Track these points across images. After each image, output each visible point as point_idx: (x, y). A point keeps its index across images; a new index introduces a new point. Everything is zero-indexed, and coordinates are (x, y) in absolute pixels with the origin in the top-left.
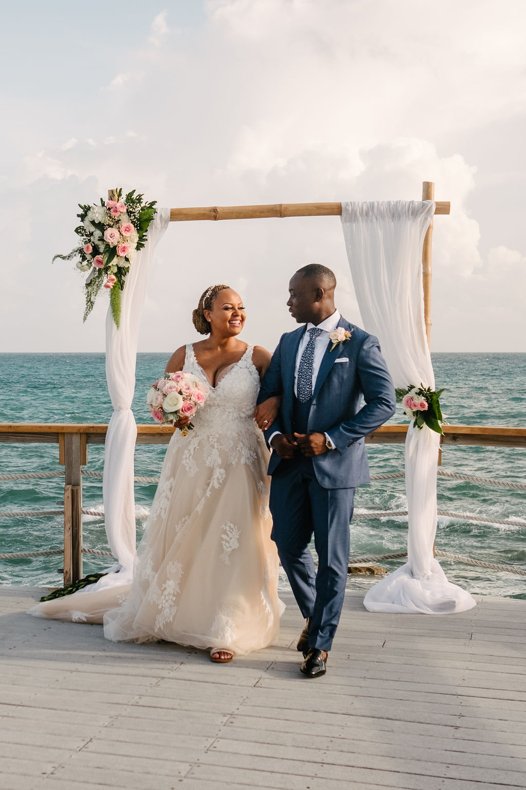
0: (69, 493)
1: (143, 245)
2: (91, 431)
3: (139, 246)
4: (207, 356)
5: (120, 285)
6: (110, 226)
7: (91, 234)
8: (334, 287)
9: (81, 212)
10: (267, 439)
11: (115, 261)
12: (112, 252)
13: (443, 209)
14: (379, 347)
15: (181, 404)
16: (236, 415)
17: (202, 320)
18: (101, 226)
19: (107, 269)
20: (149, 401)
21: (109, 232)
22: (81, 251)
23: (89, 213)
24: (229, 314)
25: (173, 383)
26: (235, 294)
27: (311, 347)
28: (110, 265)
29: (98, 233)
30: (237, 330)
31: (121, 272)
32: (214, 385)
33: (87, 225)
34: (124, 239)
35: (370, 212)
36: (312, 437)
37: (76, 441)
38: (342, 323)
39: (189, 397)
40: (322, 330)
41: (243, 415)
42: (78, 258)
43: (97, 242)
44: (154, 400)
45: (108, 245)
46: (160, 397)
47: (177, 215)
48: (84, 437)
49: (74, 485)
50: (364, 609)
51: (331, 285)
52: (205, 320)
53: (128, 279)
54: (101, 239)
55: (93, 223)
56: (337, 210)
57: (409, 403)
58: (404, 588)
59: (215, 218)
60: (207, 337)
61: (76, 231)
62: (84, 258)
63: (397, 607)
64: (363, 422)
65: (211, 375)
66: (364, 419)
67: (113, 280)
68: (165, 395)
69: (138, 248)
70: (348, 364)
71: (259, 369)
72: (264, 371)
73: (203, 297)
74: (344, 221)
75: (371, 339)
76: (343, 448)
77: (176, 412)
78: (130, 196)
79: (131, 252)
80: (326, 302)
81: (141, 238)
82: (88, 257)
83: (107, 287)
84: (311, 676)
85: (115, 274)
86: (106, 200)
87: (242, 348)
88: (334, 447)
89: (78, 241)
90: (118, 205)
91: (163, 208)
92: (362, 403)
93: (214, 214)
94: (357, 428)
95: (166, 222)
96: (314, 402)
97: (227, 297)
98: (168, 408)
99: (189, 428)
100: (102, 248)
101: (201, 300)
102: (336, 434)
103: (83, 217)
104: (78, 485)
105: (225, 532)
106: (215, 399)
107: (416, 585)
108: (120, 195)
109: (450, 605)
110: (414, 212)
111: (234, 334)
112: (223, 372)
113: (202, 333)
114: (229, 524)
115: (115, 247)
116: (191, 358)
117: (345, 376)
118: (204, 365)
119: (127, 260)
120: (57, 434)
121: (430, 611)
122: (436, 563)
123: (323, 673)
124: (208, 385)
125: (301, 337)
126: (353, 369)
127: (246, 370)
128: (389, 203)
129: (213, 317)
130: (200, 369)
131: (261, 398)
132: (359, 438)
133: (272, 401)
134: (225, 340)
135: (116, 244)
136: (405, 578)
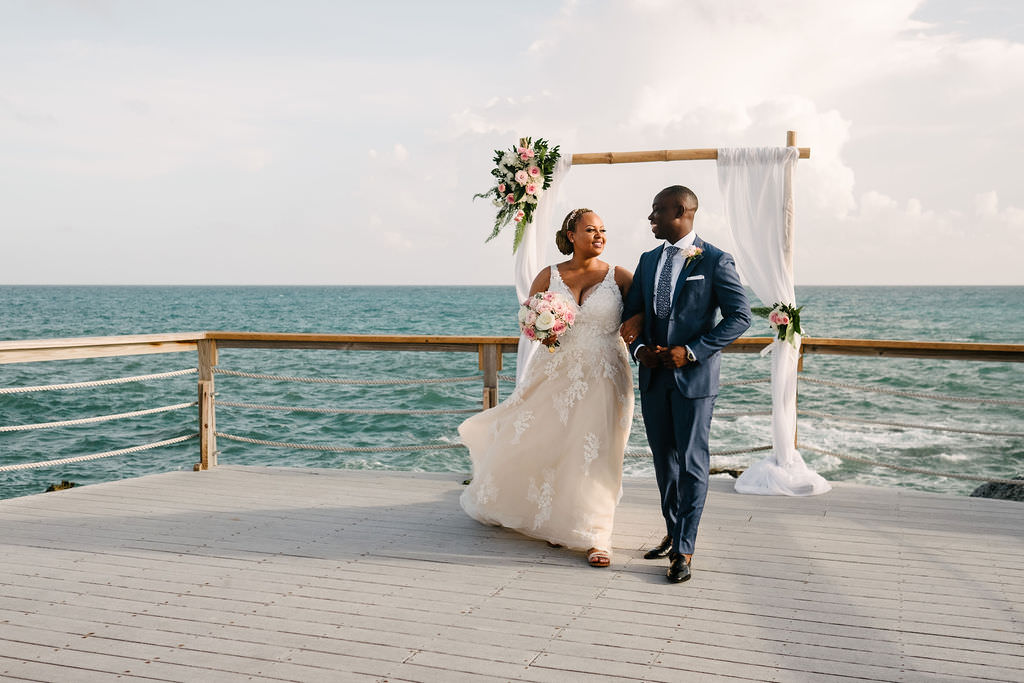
0: (487, 395)
1: (549, 186)
2: (506, 342)
3: (546, 186)
4: (571, 275)
5: (528, 218)
6: (520, 169)
7: (505, 175)
8: (695, 209)
9: (497, 156)
10: (632, 352)
11: (524, 199)
12: (521, 190)
13: (805, 154)
14: (733, 264)
15: (553, 323)
16: (599, 332)
17: (565, 241)
18: (512, 169)
19: (517, 205)
20: (521, 319)
21: (519, 174)
22: (496, 190)
23: (503, 158)
24: (592, 235)
25: (546, 303)
26: (597, 216)
27: (669, 265)
28: (520, 201)
29: (510, 175)
30: (598, 250)
31: (529, 208)
32: (580, 304)
33: (501, 167)
34: (532, 180)
35: (742, 157)
36: (673, 351)
37: (493, 350)
38: (697, 242)
39: (561, 316)
40: (678, 249)
41: (606, 332)
42: (494, 196)
43: (509, 183)
44: (527, 318)
45: (518, 184)
46: (534, 316)
47: (578, 160)
48: (500, 347)
49: (491, 388)
50: (735, 491)
51: (694, 206)
52: (568, 241)
53: (534, 214)
54: (513, 180)
55: (506, 166)
56: (713, 155)
57: (775, 318)
58: (770, 474)
59: (610, 162)
60: (570, 257)
61: (492, 172)
62: (499, 196)
63: (764, 491)
64: (721, 335)
65: (578, 294)
66: (723, 332)
67: (522, 214)
68: (538, 314)
69: (544, 188)
70: (704, 282)
71: (621, 289)
72: (626, 290)
73: (567, 219)
74: (719, 165)
75: (727, 257)
76: (704, 360)
77: (547, 331)
78: (537, 144)
79: (539, 191)
80: (687, 222)
81: (547, 180)
82: (502, 195)
83: (517, 220)
84: (678, 582)
85: (524, 210)
86: (518, 147)
87: (603, 268)
88: (695, 359)
89: (494, 182)
90: (527, 151)
91: (566, 153)
92: (719, 317)
93: (609, 159)
94: (717, 341)
95: (569, 166)
96: (672, 317)
97: (590, 219)
98: (541, 326)
99: (556, 345)
100: (513, 187)
101: (565, 222)
102: (697, 347)
103: (498, 161)
104: (494, 387)
105: (587, 443)
106: (581, 316)
107: (779, 471)
108: (529, 143)
109: (808, 488)
110: (779, 157)
111: (596, 254)
112: (589, 291)
113: (564, 253)
114: (591, 434)
115: (524, 187)
116: (556, 276)
117: (701, 293)
118: (570, 284)
119: (535, 197)
120: (478, 344)
121: (791, 493)
122: (798, 455)
123: (688, 577)
124: (573, 304)
125: (660, 257)
126: (709, 286)
127: (609, 290)
128: (758, 150)
129: (575, 239)
130: (566, 288)
131: (625, 316)
132: (717, 350)
133: (637, 318)
134: (587, 261)
135: (525, 184)
136: (771, 466)
